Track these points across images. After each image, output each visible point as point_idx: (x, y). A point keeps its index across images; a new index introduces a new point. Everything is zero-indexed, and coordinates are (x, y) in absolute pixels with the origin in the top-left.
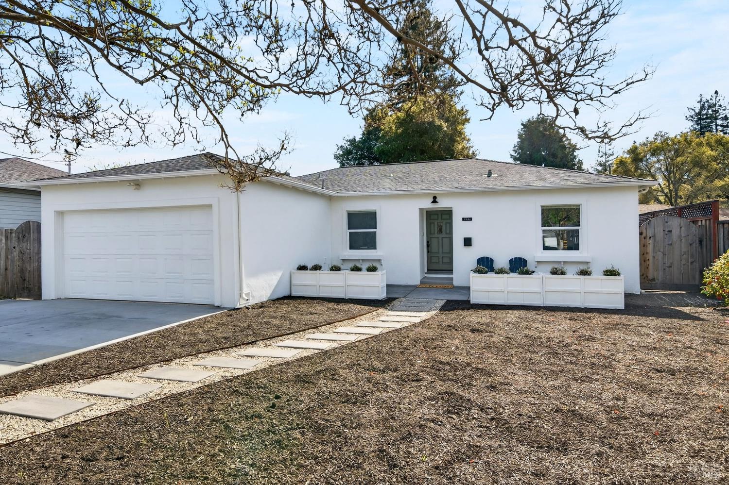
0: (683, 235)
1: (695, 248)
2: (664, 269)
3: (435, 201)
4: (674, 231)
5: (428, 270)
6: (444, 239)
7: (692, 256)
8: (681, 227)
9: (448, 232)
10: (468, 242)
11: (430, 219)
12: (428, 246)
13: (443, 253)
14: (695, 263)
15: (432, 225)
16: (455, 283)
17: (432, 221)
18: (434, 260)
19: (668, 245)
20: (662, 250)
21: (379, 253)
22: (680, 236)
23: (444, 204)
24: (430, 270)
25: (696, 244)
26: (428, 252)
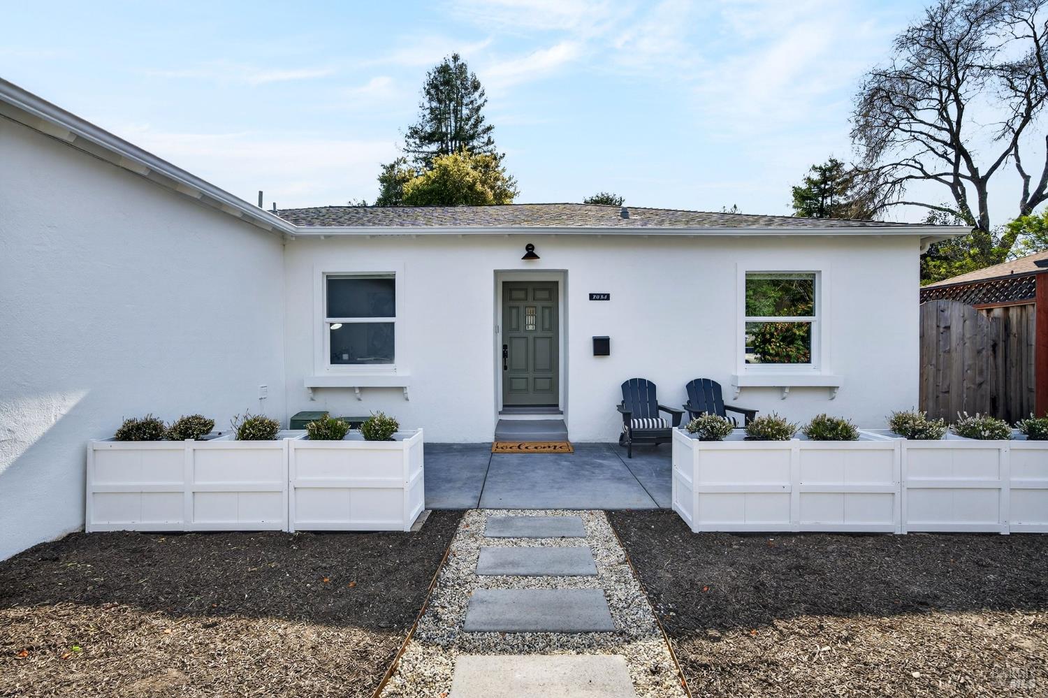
0: (968, 335)
1: (984, 359)
2: (937, 397)
3: (531, 254)
4: (953, 329)
5: (504, 406)
6: (538, 341)
7: (981, 373)
8: (965, 321)
9: (547, 326)
10: (602, 347)
11: (511, 299)
12: (505, 355)
13: (535, 370)
14: (984, 386)
15: (514, 311)
16: (575, 436)
17: (512, 304)
18: (519, 384)
19: (945, 352)
20: (934, 362)
21: (400, 373)
22: (963, 338)
23: (549, 260)
24: (508, 407)
25: (988, 350)
26: (505, 368)
